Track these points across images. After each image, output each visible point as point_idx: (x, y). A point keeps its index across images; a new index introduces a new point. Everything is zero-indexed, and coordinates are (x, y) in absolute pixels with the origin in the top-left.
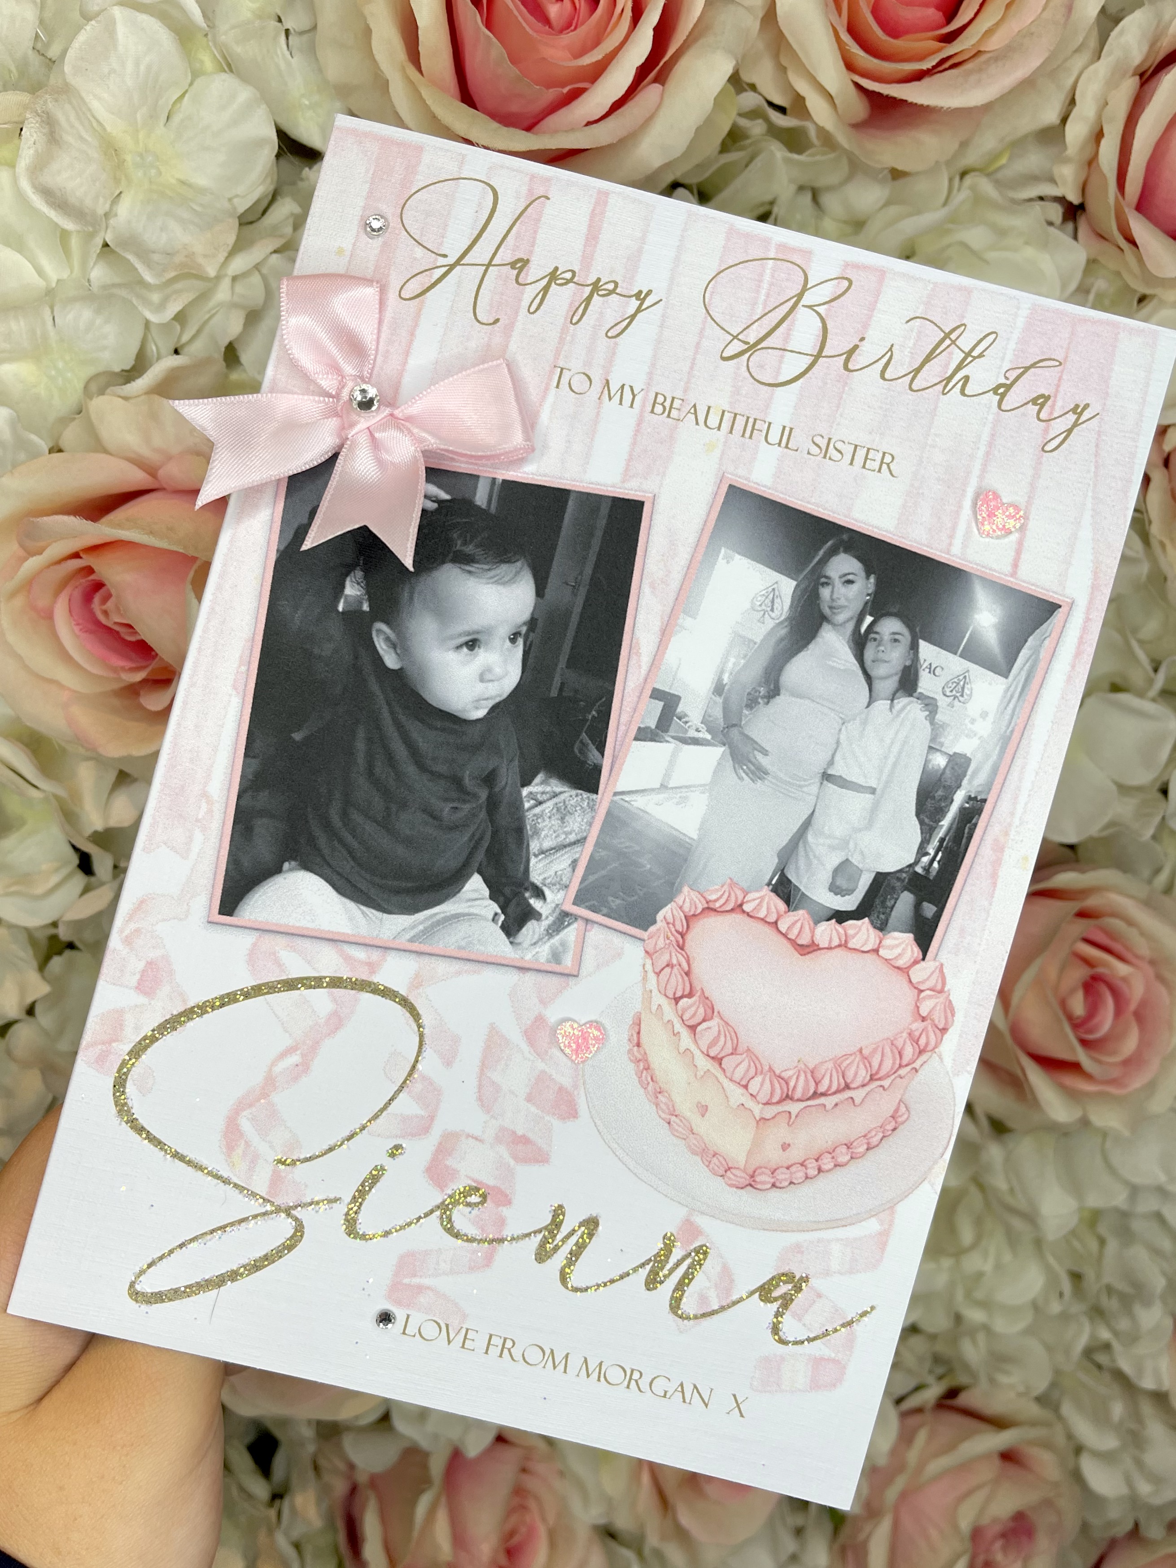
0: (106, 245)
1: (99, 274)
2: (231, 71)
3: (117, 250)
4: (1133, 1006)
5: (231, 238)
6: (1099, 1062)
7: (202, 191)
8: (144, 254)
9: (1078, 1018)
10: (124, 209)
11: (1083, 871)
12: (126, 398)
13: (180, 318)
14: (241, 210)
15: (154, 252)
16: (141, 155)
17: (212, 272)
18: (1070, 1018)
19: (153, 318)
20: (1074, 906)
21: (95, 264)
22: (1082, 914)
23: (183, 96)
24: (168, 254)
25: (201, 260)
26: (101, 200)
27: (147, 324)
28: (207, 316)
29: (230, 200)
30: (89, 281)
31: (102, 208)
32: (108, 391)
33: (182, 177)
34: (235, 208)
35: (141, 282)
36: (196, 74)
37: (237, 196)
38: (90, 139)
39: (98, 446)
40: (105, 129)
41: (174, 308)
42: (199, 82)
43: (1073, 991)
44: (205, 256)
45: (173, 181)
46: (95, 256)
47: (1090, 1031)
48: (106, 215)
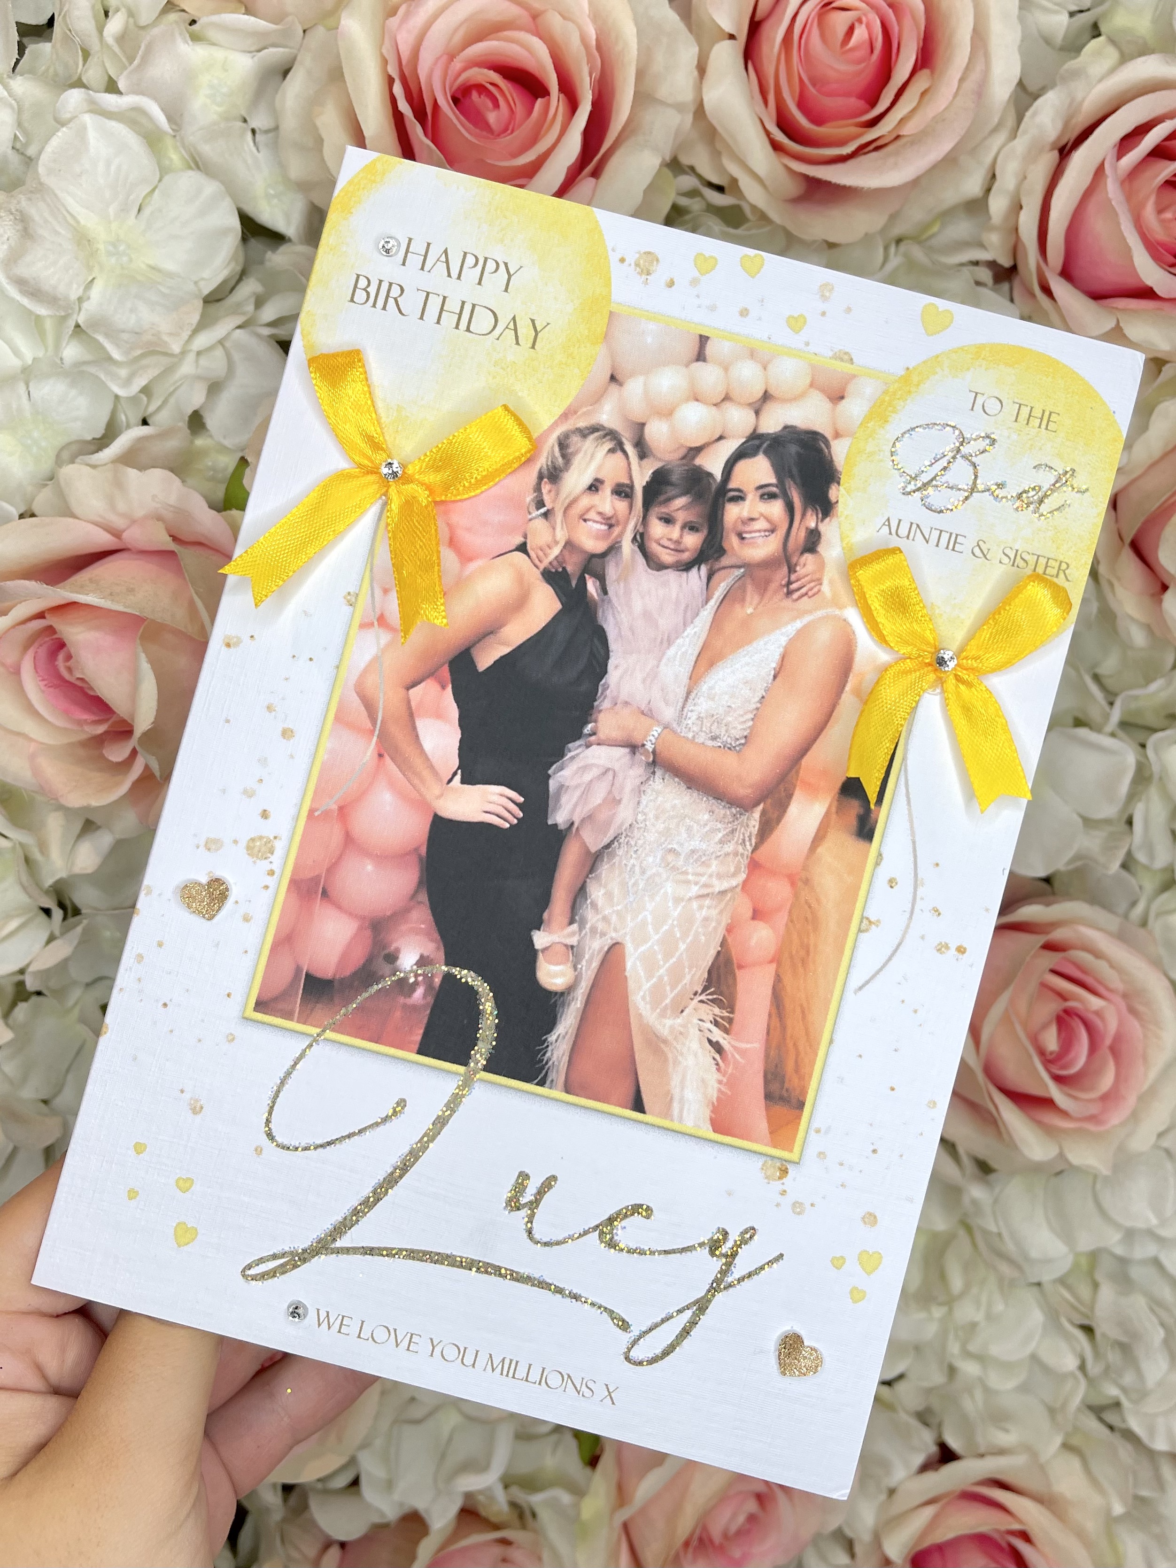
0: (78, 326)
1: (72, 352)
2: (198, 168)
3: (88, 331)
4: (1108, 1041)
5: (195, 318)
6: (1075, 1098)
7: (170, 275)
8: (113, 334)
9: (1051, 1053)
10: (96, 293)
11: (1048, 904)
12: (94, 467)
13: (146, 390)
14: (206, 291)
15: (123, 331)
16: (114, 245)
17: (176, 348)
18: (1042, 1053)
19: (121, 392)
20: (1041, 939)
21: (67, 344)
22: (1050, 947)
23: (153, 190)
24: (136, 333)
25: (166, 338)
26: (75, 286)
27: (117, 397)
28: (172, 389)
29: (196, 283)
30: (61, 359)
31: (74, 293)
32: (78, 460)
33: (151, 263)
34: (200, 290)
35: (110, 359)
36: (164, 171)
37: (203, 279)
38: (63, 232)
39: (67, 512)
40: (78, 222)
41: (140, 382)
42: (166, 179)
43: (1045, 1026)
44: (171, 334)
45: (143, 266)
46: (68, 336)
47: (1064, 1067)
48: (80, 300)
